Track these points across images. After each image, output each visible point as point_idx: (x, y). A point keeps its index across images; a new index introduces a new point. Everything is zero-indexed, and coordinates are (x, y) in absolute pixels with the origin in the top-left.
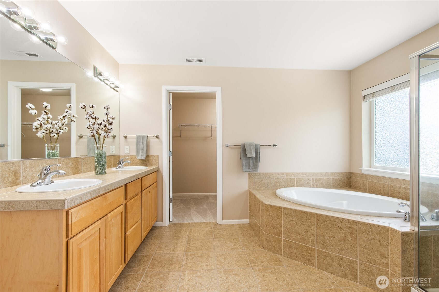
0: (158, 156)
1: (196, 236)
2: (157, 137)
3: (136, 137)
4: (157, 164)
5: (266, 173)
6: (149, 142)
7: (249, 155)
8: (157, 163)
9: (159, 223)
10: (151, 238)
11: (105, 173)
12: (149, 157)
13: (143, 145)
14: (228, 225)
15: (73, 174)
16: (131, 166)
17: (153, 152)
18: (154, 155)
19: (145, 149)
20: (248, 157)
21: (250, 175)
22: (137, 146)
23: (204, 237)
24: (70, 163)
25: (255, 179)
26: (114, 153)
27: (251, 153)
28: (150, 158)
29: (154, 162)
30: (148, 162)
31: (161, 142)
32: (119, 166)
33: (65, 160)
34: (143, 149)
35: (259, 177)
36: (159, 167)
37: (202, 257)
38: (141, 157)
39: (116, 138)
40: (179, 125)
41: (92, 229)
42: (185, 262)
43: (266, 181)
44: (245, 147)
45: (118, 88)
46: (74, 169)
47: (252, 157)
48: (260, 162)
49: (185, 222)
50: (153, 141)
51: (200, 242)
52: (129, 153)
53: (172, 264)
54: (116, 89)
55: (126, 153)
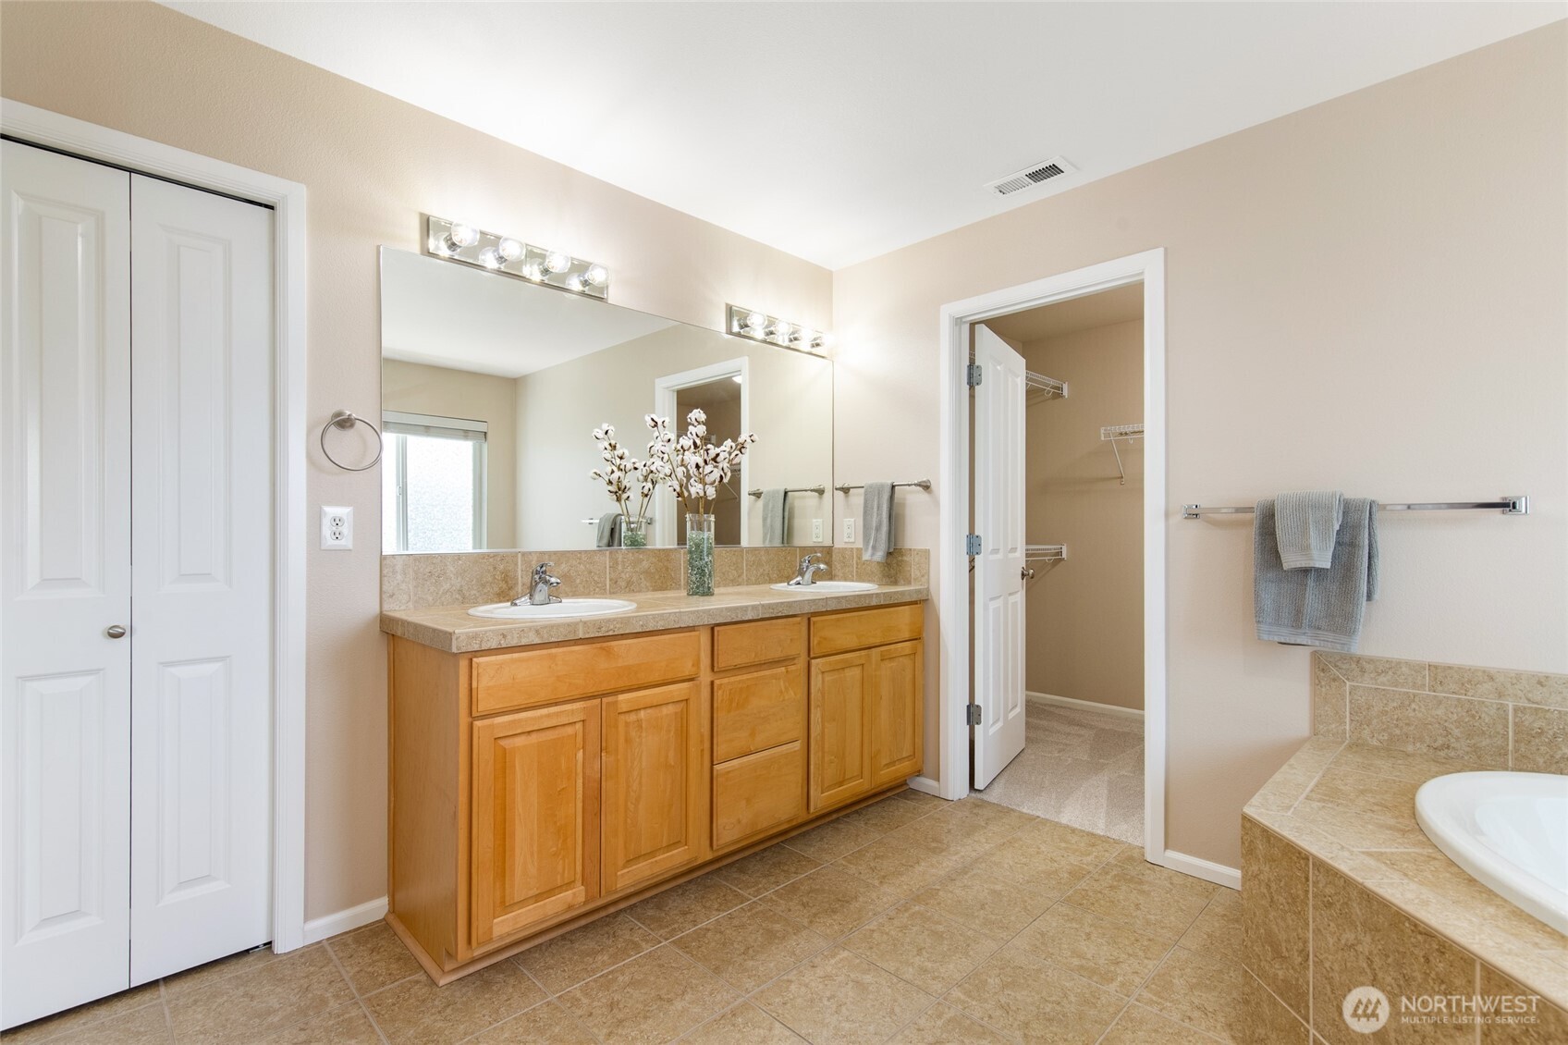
0: (927, 552)
1: (1006, 866)
2: (926, 487)
3: (862, 490)
4: (923, 579)
5: (1436, 667)
6: (903, 505)
7: (1291, 560)
8: (923, 576)
9: (926, 784)
10: (868, 820)
11: (712, 595)
12: (902, 556)
13: (879, 514)
14: (1190, 879)
15: (654, 590)
16: (857, 581)
17: (914, 539)
18: (914, 550)
19: (885, 528)
20: (1286, 567)
21: (1322, 667)
22: (865, 519)
23: (1028, 882)
24: (645, 563)
25: (1353, 689)
26: (820, 540)
27: (1305, 549)
28: (905, 558)
29: (914, 572)
30: (900, 572)
31: (937, 503)
32: (799, 579)
33: (631, 555)
34: (878, 529)
35: (1382, 679)
36: (928, 588)
37: (941, 936)
38: (873, 555)
39: (825, 495)
40: (1102, 431)
41: (549, 716)
42: (873, 926)
43: (1440, 712)
44: (1273, 515)
45: (819, 348)
46: (657, 577)
47: (1320, 572)
48: (1376, 596)
49: (1024, 811)
50: (914, 501)
51: (994, 892)
52: (852, 540)
53: (834, 911)
54: (815, 350)
55: (847, 540)
